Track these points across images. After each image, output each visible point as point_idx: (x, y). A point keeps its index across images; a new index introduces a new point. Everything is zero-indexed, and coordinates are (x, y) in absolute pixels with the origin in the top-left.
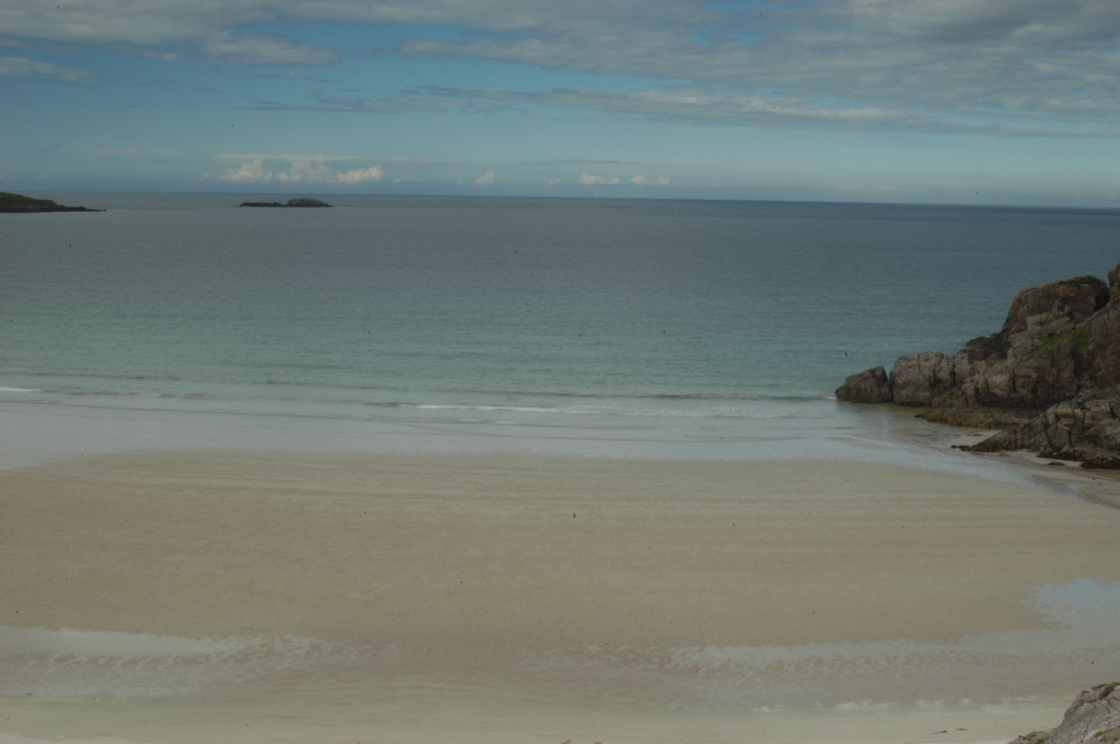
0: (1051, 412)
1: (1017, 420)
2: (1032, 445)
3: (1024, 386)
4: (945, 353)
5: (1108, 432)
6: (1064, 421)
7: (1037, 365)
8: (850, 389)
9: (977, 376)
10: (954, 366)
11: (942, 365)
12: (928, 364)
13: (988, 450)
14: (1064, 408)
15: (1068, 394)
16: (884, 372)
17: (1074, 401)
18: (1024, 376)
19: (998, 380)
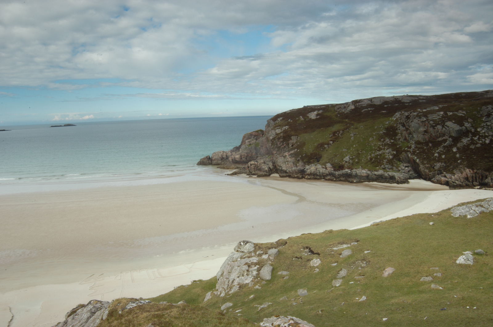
0: (249, 163)
1: (242, 166)
2: (245, 172)
3: (244, 158)
4: (225, 151)
5: (263, 167)
6: (253, 166)
7: (246, 152)
8: (201, 162)
9: (232, 156)
10: (227, 154)
11: (224, 154)
12: (220, 154)
13: (234, 175)
14: (252, 162)
15: (255, 159)
16: (210, 157)
17: (256, 160)
18: (244, 155)
19: (237, 157)
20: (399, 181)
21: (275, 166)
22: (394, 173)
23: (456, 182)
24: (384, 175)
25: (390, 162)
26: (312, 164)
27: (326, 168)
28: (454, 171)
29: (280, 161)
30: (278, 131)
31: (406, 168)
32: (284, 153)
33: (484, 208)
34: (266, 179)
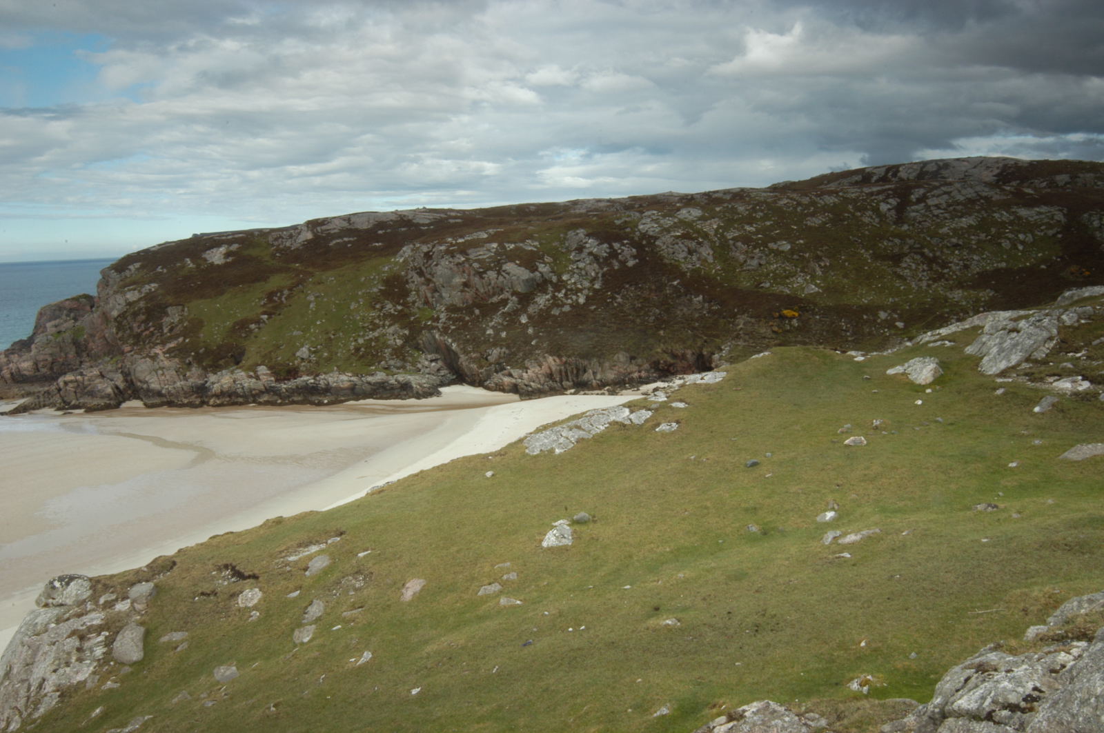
0: (61, 381)
1: (41, 389)
2: (52, 403)
3: (44, 366)
5: (100, 388)
6: (71, 385)
7: (50, 352)
9: (11, 365)
13: (20, 412)
14: (69, 377)
15: (74, 368)
17: (78, 371)
18: (43, 360)
19: (26, 365)
20: (420, 392)
21: (132, 381)
22: (409, 377)
23: (532, 384)
24: (387, 382)
25: (398, 353)
26: (224, 371)
27: (257, 378)
28: (526, 362)
29: (142, 368)
30: (132, 296)
31: (433, 364)
32: (151, 348)
33: (583, 430)
34: (111, 417)
